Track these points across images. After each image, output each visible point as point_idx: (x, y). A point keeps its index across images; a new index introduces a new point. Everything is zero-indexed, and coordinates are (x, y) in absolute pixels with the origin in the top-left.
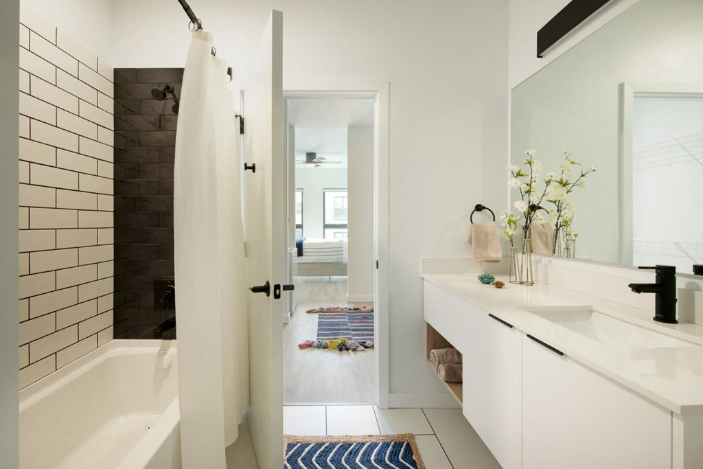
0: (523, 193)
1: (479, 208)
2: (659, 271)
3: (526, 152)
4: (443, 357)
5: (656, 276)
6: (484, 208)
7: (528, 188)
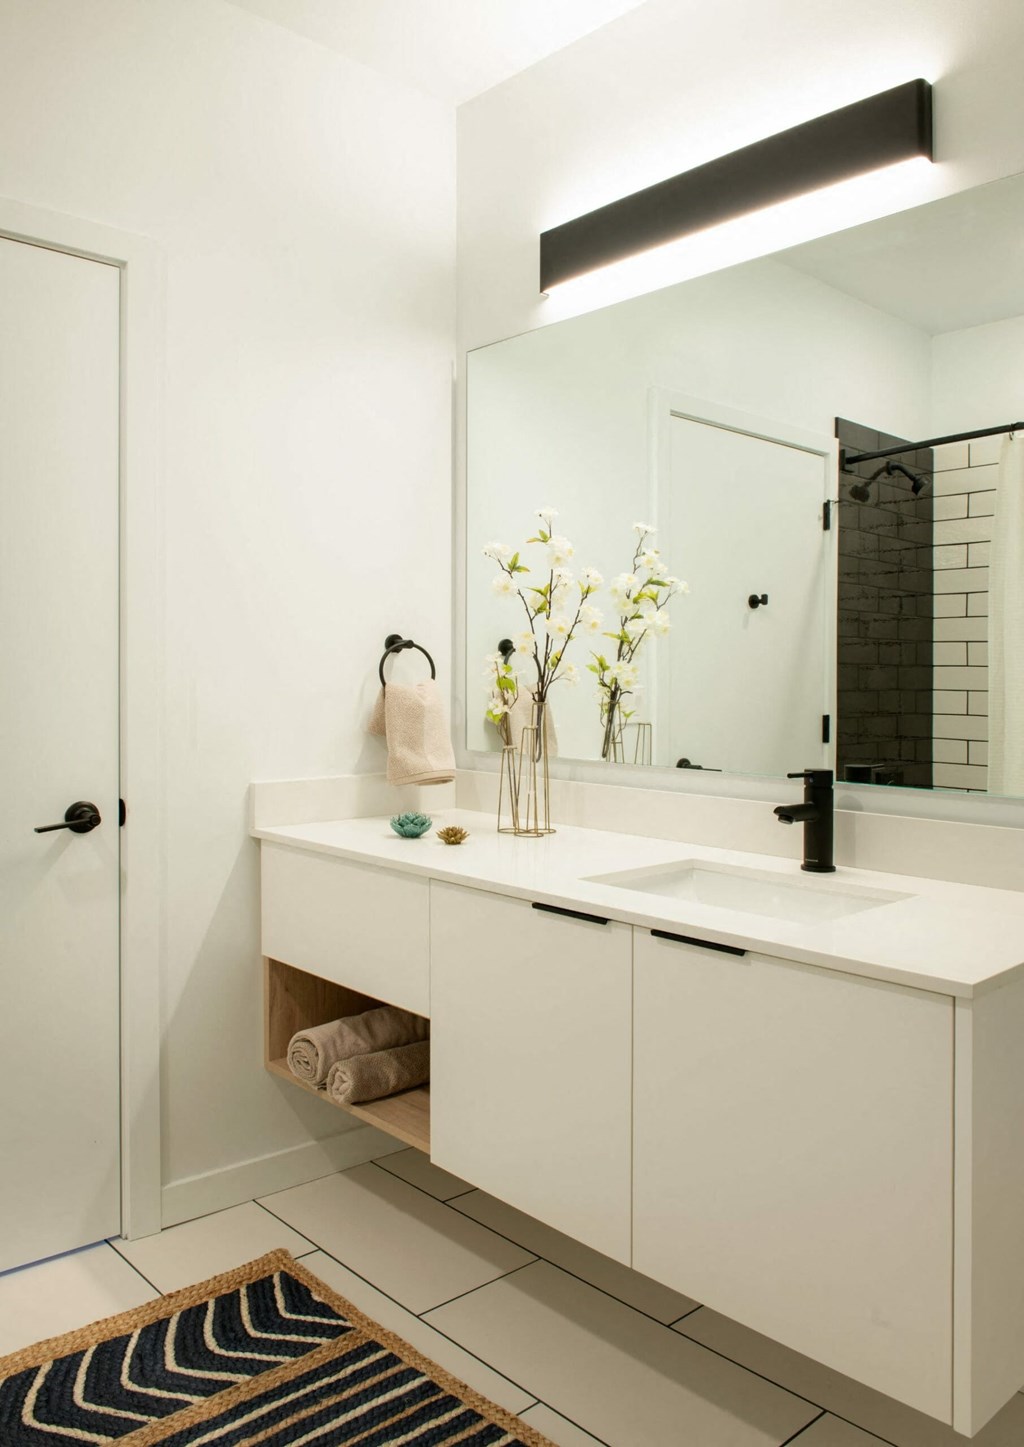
0: (532, 614)
1: (394, 644)
2: (811, 780)
3: (537, 512)
4: (334, 1043)
5: (806, 789)
6: (410, 644)
7: (541, 599)
